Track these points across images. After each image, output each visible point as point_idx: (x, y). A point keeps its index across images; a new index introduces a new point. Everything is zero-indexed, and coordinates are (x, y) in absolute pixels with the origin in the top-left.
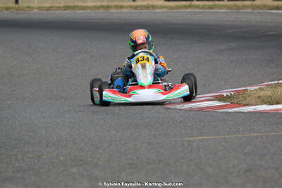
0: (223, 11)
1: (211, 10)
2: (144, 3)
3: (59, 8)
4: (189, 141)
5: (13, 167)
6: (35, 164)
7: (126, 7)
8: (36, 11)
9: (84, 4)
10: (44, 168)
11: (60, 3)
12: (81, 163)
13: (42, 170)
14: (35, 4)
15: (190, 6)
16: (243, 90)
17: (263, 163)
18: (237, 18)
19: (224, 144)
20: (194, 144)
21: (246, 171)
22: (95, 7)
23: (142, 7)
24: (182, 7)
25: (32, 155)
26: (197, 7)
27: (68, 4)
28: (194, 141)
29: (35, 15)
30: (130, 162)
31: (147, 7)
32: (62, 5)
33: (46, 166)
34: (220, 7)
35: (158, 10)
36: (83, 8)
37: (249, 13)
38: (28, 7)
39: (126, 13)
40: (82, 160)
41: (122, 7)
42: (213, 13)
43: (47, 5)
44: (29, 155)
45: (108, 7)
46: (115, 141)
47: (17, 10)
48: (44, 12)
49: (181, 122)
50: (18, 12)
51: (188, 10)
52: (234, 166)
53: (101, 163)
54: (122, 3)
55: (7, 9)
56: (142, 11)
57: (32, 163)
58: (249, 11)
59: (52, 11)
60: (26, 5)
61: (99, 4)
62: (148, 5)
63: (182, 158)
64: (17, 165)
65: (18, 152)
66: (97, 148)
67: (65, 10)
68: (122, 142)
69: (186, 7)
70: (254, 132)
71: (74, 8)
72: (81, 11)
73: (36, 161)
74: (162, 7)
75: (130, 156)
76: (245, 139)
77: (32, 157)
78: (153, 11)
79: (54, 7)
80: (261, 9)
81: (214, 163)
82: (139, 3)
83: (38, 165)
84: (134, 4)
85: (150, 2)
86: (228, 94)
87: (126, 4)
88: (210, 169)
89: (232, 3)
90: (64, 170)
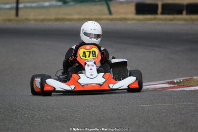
1: (171, 22)
2: (118, 17)
3: (50, 20)
4: (143, 107)
5: (14, 122)
6: (30, 120)
7: (104, 19)
8: (32, 22)
9: (70, 17)
10: (36, 122)
12: (63, 120)
15: (155, 19)
17: (193, 119)
18: (191, 28)
21: (180, 123)
23: (116, 20)
24: (148, 20)
25: (28, 116)
26: (160, 19)
28: (146, 107)
29: (32, 25)
30: (98, 119)
31: (121, 20)
32: (53, 17)
33: (38, 122)
35: (129, 22)
36: (70, 20)
38: (26, 19)
40: (64, 118)
43: (42, 17)
44: (26, 116)
47: (17, 21)
51: (153, 22)
52: (172, 121)
53: (77, 119)
54: (100, 17)
55: (10, 20)
57: (28, 120)
60: (24, 17)
61: (82, 17)
64: (17, 121)
65: (17, 114)
68: (94, 108)
69: (151, 19)
70: (191, 102)
71: (63, 20)
72: (68, 22)
74: (132, 19)
75: (98, 116)
76: (183, 106)
79: (46, 19)
82: (114, 16)
83: (32, 121)
84: (110, 17)
85: (123, 16)
86: (178, 81)
87: (104, 17)
88: (155, 123)
89: (188, 17)
90: (50, 124)
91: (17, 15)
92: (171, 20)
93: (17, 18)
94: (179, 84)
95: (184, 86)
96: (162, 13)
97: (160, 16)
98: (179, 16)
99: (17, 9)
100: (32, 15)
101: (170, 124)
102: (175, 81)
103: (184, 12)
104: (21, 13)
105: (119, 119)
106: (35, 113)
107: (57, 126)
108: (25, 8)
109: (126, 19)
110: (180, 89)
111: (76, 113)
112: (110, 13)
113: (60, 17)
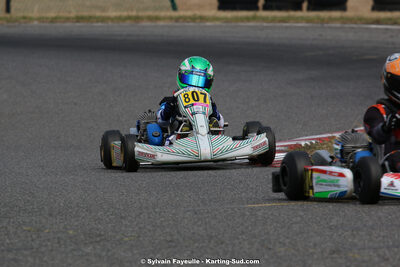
0: (300, 25)
1: (285, 24)
2: (189, 13)
3: (68, 19)
4: (252, 209)
5: (3, 244)
6: (33, 240)
7: (164, 18)
8: (36, 23)
9: (104, 14)
10: (46, 246)
11: (70, 12)
12: (98, 239)
13: (43, 249)
14: (35, 14)
15: (254, 18)
16: (329, 137)
17: (356, 241)
18: (321, 35)
19: (302, 213)
20: (260, 213)
21: (333, 252)
22: (120, 19)
23: (185, 19)
24: (242, 19)
25: (28, 228)
26: (264, 19)
27: (81, 14)
28: (259, 209)
29: (35, 28)
31: (193, 19)
32: (73, 15)
33: (49, 244)
34: (297, 20)
35: (208, 24)
36: (103, 20)
37: (336, 28)
38: (24, 18)
39: (163, 27)
40: (100, 235)
41: (157, 18)
42: (287, 27)
43: (52, 14)
44: (25, 228)
45: (137, 19)
46: (147, 208)
47: (8, 21)
48: (47, 24)
49: (241, 182)
50: (10, 24)
51: (251, 24)
52: (315, 245)
53: (126, 239)
54: (157, 13)
56: (187, 24)
57: (30, 239)
58: (338, 25)
59: (58, 24)
60: (21, 14)
61: (124, 14)
62: (195, 15)
63: (243, 233)
64: (8, 241)
65: (9, 223)
66: (122, 217)
67: (78, 22)
68: (157, 210)
69: (248, 19)
71: (89, 19)
72: (100, 24)
73: (34, 236)
74: (214, 19)
75: (168, 230)
77: (29, 231)
78: (202, 24)
79: (60, 18)
80: (356, 23)
82: (180, 13)
83: (37, 242)
84: (174, 14)
85: (197, 13)
87: (163, 14)
88: (282, 249)
89: (313, 14)
90: (74, 250)
91: (8, 9)
93: (8, 16)
96: (266, 8)
97: (262, 13)
98: (298, 14)
100: (36, 9)
101: (312, 254)
103: (305, 5)
104: (14, 5)
105: (210, 238)
106: (44, 221)
109: (202, 19)
111: (124, 222)
112: (174, 7)
113: (86, 14)
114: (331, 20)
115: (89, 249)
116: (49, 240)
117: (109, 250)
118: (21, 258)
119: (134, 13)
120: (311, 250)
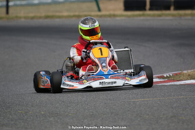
1: (159, 18)
2: (107, 13)
3: (40, 18)
4: (134, 101)
5: (9, 118)
8: (23, 20)
9: (61, 14)
10: (30, 118)
12: (56, 115)
15: (143, 15)
17: (184, 112)
18: (179, 23)
19: (159, 102)
20: (138, 103)
21: (172, 117)
23: (105, 16)
24: (137, 16)
26: (149, 15)
28: (138, 101)
29: (22, 22)
30: (91, 114)
31: (110, 16)
32: (43, 14)
35: (118, 18)
36: (60, 17)
38: (17, 17)
43: (32, 15)
44: (19, 112)
45: (79, 16)
46: (81, 102)
47: (8, 19)
51: (142, 18)
52: (164, 114)
53: (70, 115)
54: (89, 13)
57: (22, 116)
58: (189, 17)
60: (15, 15)
61: (72, 14)
63: (128, 111)
64: (11, 117)
65: (11, 110)
68: (86, 103)
69: (140, 15)
70: (181, 96)
71: (52, 17)
73: (24, 115)
74: (121, 16)
75: (91, 111)
77: (22, 113)
81: (150, 113)
82: (103, 13)
83: (26, 117)
84: (99, 13)
85: (112, 13)
86: (168, 75)
87: (93, 13)
88: (147, 117)
89: (176, 12)
90: (44, 119)
91: (7, 12)
92: (160, 16)
93: (7, 16)
94: (169, 79)
95: (174, 81)
96: (151, 9)
97: (148, 12)
98: (167, 12)
99: (7, 7)
100: (22, 13)
101: (162, 118)
102: (165, 76)
103: (172, 8)
104: (11, 11)
105: (112, 113)
106: (29, 109)
107: (51, 121)
108: (15, 5)
109: (114, 16)
110: (171, 83)
111: (69, 108)
112: (99, 10)
113: (50, 14)
114: (186, 15)
115: (52, 119)
116: (31, 116)
117: (61, 119)
118: (18, 123)
119: (77, 14)
120: (161, 116)
